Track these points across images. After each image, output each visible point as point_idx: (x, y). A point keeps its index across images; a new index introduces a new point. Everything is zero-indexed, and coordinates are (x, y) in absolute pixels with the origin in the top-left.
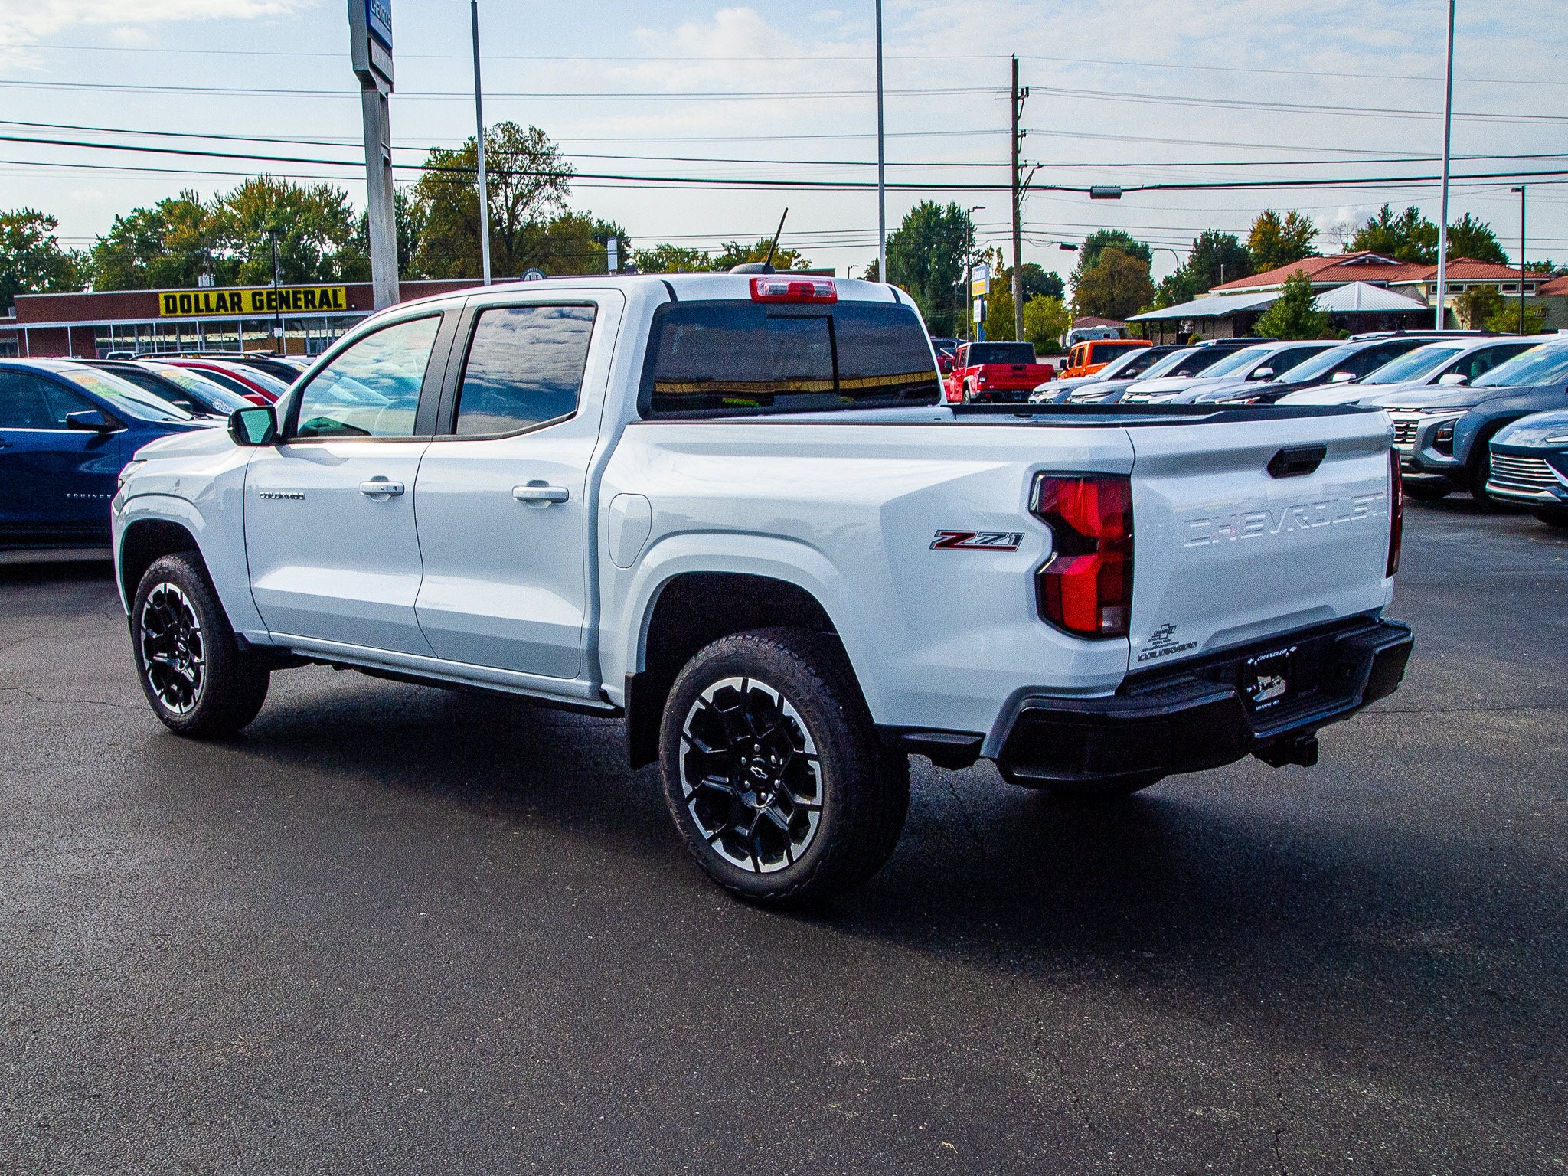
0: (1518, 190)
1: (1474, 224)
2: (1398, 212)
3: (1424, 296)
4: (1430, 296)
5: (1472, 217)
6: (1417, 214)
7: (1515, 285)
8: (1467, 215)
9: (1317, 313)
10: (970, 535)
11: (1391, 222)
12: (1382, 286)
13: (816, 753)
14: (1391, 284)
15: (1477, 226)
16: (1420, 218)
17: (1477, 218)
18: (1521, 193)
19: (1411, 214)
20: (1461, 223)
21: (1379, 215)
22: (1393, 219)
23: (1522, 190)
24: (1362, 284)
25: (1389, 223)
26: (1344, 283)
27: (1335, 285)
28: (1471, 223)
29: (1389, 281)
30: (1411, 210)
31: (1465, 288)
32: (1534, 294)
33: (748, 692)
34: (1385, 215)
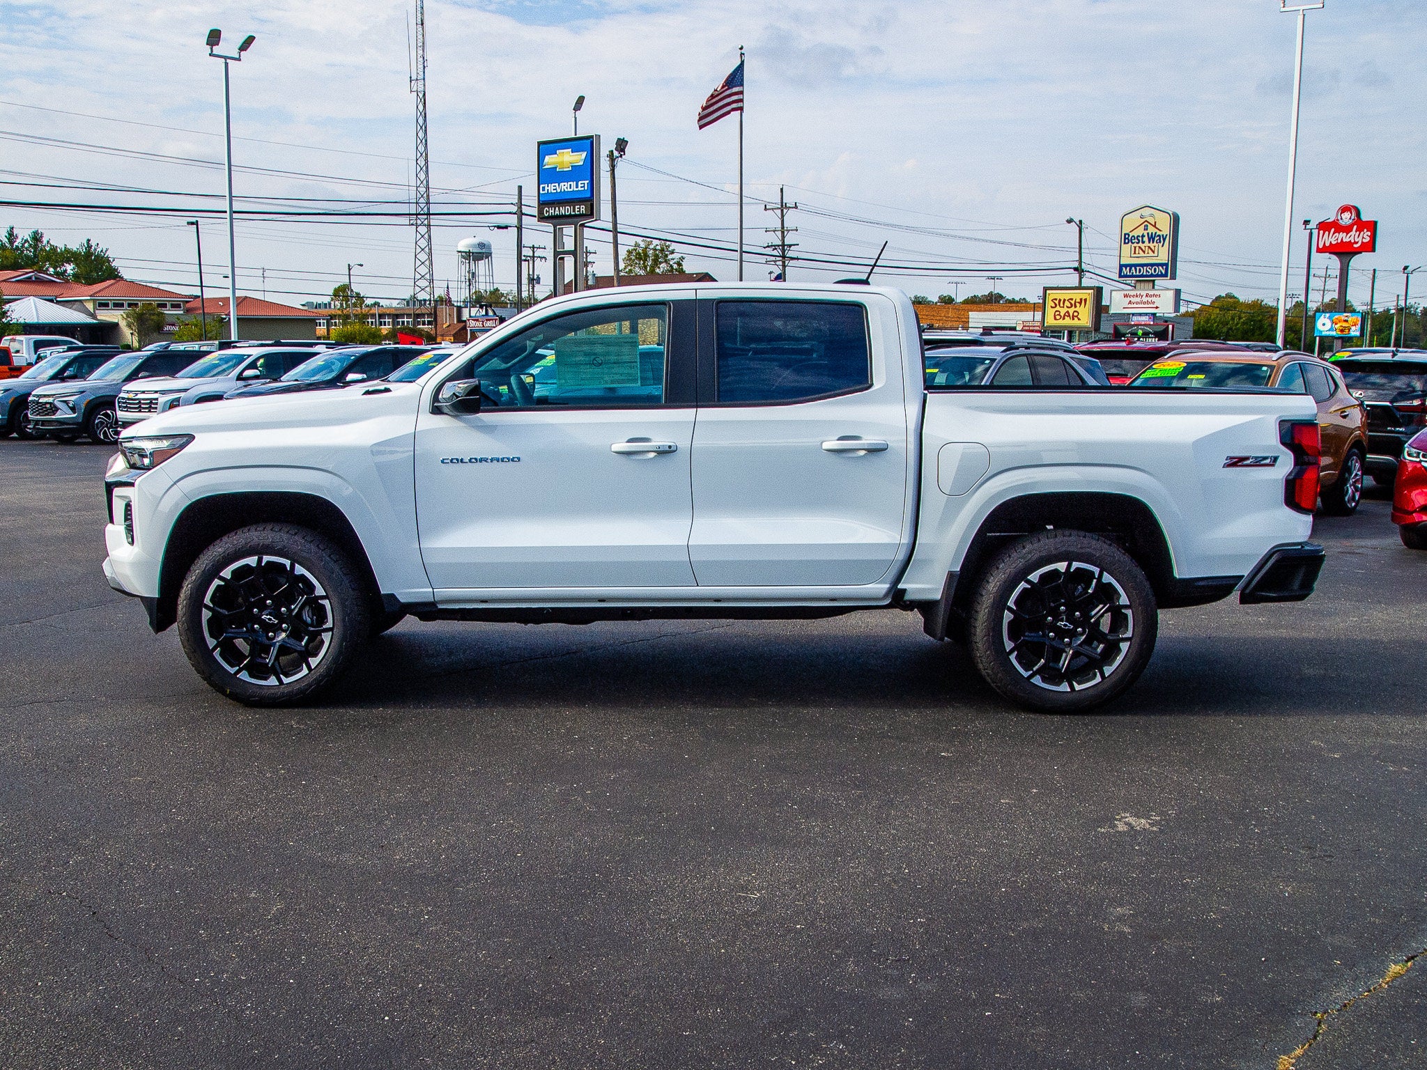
0: (192, 223)
1: (95, 249)
2: (23, 234)
3: (92, 311)
4: (97, 311)
5: (93, 243)
6: (41, 237)
7: (166, 304)
8: (89, 240)
9: (11, 324)
10: (1247, 458)
11: (17, 243)
12: (51, 301)
13: (1129, 604)
14: (58, 299)
15: (99, 250)
16: (45, 240)
17: (98, 244)
18: (195, 226)
19: (37, 237)
20: (84, 248)
21: (6, 236)
22: (19, 240)
23: (196, 223)
24: (36, 299)
25: (16, 244)
26: (20, 297)
27: (10, 299)
28: (93, 248)
29: (56, 297)
30: (36, 233)
31: (126, 304)
32: (182, 312)
33: (1072, 571)
34: (11, 236)
